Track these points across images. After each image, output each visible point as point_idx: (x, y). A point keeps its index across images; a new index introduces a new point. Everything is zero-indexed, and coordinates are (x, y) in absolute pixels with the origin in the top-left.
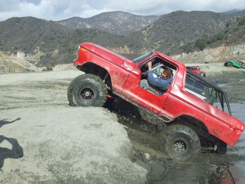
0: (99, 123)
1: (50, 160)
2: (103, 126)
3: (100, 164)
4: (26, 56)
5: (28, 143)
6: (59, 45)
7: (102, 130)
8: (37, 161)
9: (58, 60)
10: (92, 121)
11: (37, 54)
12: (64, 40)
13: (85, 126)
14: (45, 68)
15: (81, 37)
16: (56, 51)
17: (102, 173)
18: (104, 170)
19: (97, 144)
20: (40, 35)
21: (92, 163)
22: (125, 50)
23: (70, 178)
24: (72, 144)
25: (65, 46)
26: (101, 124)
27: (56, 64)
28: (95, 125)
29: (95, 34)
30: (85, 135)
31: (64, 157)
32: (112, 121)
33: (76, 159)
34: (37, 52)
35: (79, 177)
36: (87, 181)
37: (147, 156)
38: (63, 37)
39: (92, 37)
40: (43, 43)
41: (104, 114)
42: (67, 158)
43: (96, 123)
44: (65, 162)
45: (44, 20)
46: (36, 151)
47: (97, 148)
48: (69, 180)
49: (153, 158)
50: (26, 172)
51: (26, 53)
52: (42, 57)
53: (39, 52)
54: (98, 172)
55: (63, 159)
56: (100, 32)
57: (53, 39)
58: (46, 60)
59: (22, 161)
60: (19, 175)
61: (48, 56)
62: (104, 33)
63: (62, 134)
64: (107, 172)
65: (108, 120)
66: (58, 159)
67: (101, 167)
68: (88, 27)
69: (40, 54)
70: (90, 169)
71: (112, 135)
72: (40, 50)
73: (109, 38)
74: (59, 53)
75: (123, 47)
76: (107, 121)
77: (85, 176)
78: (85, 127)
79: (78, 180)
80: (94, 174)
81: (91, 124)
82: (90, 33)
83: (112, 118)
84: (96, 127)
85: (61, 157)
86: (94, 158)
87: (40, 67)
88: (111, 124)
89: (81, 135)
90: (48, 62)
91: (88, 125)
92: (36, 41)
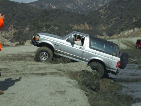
0: (63, 90)
2: (67, 93)
4: (2, 33)
6: (29, 24)
7: (66, 96)
9: (29, 36)
10: (58, 88)
11: (11, 32)
12: (33, 19)
13: (51, 93)
14: (18, 43)
15: (48, 17)
16: (27, 29)
20: (14, 15)
22: (85, 26)
25: (34, 24)
26: (65, 91)
27: (27, 40)
28: (60, 91)
29: (60, 13)
30: (51, 101)
32: (74, 88)
34: (11, 30)
38: (33, 17)
39: (57, 16)
40: (16, 22)
41: (68, 82)
43: (61, 90)
45: (17, 3)
51: (1, 31)
52: (15, 34)
53: (13, 29)
56: (64, 12)
57: (24, 18)
58: (20, 36)
61: (20, 33)
62: (67, 12)
63: (31, 100)
65: (71, 87)
68: (54, 7)
69: (13, 31)
71: (74, 100)
72: (14, 27)
73: (71, 17)
74: (30, 30)
75: (84, 24)
76: (70, 88)
78: (51, 94)
81: (57, 91)
82: (56, 12)
83: (74, 86)
84: (61, 93)
87: (14, 42)
88: (74, 91)
89: (48, 101)
90: (20, 37)
91: (54, 92)
92: (10, 20)
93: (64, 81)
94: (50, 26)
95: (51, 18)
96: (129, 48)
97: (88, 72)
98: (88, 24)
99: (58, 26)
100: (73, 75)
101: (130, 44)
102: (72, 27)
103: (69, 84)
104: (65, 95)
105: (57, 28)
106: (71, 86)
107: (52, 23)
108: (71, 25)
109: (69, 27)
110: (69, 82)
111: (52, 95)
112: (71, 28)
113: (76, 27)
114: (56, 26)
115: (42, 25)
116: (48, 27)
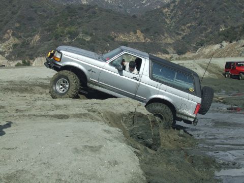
0: (97, 144)
2: (103, 150)
6: (40, 29)
7: (102, 156)
9: (40, 50)
10: (87, 142)
11: (8, 42)
12: (47, 21)
13: (76, 149)
14: (21, 62)
15: (74, 18)
16: (37, 37)
20: (13, 13)
22: (137, 37)
24: (55, 177)
25: (49, 30)
26: (100, 147)
27: (37, 57)
28: (92, 147)
29: (94, 13)
30: (75, 163)
32: (116, 142)
34: (8, 39)
38: (47, 17)
39: (90, 17)
40: (17, 25)
41: (105, 131)
43: (93, 145)
52: (15, 46)
53: (12, 38)
56: (101, 10)
57: (31, 19)
58: (23, 50)
61: (25, 44)
62: (107, 11)
63: (41, 160)
65: (110, 140)
68: (84, 2)
69: (12, 41)
71: (116, 163)
72: (13, 35)
73: (114, 19)
74: (41, 41)
75: (135, 32)
76: (108, 142)
78: (76, 151)
81: (85, 147)
82: (87, 11)
83: (116, 138)
84: (92, 151)
87: (13, 60)
88: (115, 146)
89: (70, 163)
90: (24, 52)
91: (80, 147)
92: (7, 22)
93: (98, 129)
94: (77, 34)
95: (79, 21)
96: (212, 76)
97: (141, 116)
98: (142, 32)
99: (91, 35)
100: (114, 119)
101: (214, 70)
102: (115, 37)
103: (108, 136)
104: (99, 154)
105: (88, 39)
106: (111, 138)
107: (80, 30)
108: (113, 34)
109: (109, 37)
110: (108, 132)
111: (78, 153)
112: (113, 39)
113: (122, 37)
114: (87, 33)
115: (63, 32)
116: (73, 35)
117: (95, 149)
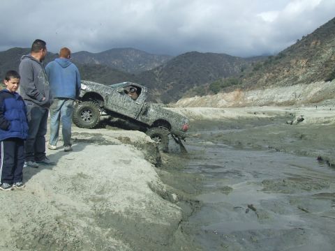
0: (128, 159)
1: (85, 193)
2: (132, 163)
3: (136, 199)
5: (60, 176)
7: (131, 167)
8: (71, 194)
10: (121, 157)
13: (114, 161)
17: (139, 208)
18: (141, 205)
19: (129, 180)
21: (128, 198)
23: (109, 212)
24: (105, 179)
26: (130, 161)
28: (125, 161)
30: (115, 171)
31: (98, 191)
32: (139, 159)
33: (110, 194)
35: (117, 211)
36: (125, 216)
37: (174, 196)
41: (131, 150)
42: (101, 192)
43: (125, 159)
44: (100, 196)
46: (69, 184)
47: (129, 183)
48: (107, 213)
49: (180, 199)
50: (62, 204)
54: (135, 207)
55: (97, 193)
56: (109, 69)
59: (56, 193)
60: (56, 207)
62: (114, 70)
63: (93, 168)
64: (144, 208)
65: (135, 157)
66: (92, 193)
67: (137, 202)
70: (127, 204)
71: (142, 172)
77: (123, 210)
78: (115, 163)
79: (116, 214)
80: (132, 209)
81: (121, 160)
83: (139, 156)
84: (125, 163)
85: (95, 191)
86: (130, 193)
88: (139, 161)
91: (117, 161)
93: (126, 149)
97: (149, 143)
103: (133, 154)
104: (130, 165)
110: (133, 151)
117: (127, 163)
